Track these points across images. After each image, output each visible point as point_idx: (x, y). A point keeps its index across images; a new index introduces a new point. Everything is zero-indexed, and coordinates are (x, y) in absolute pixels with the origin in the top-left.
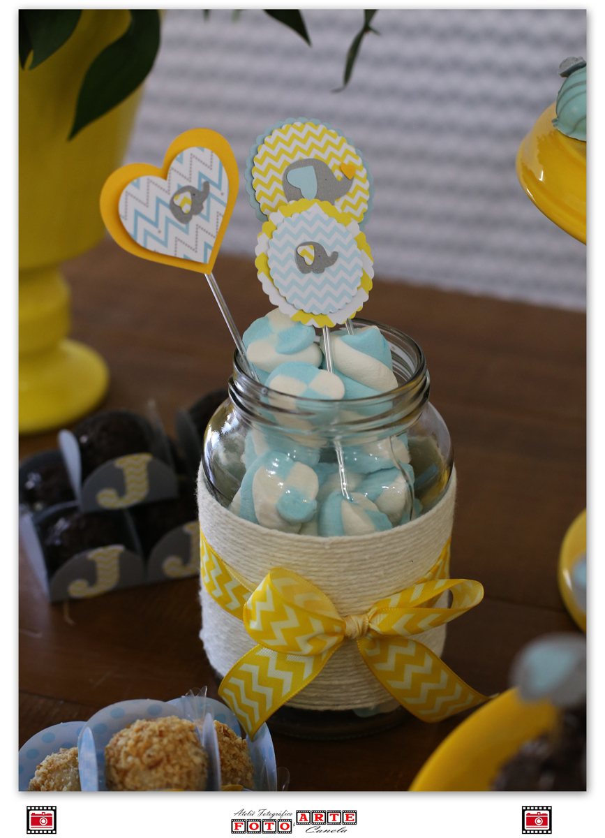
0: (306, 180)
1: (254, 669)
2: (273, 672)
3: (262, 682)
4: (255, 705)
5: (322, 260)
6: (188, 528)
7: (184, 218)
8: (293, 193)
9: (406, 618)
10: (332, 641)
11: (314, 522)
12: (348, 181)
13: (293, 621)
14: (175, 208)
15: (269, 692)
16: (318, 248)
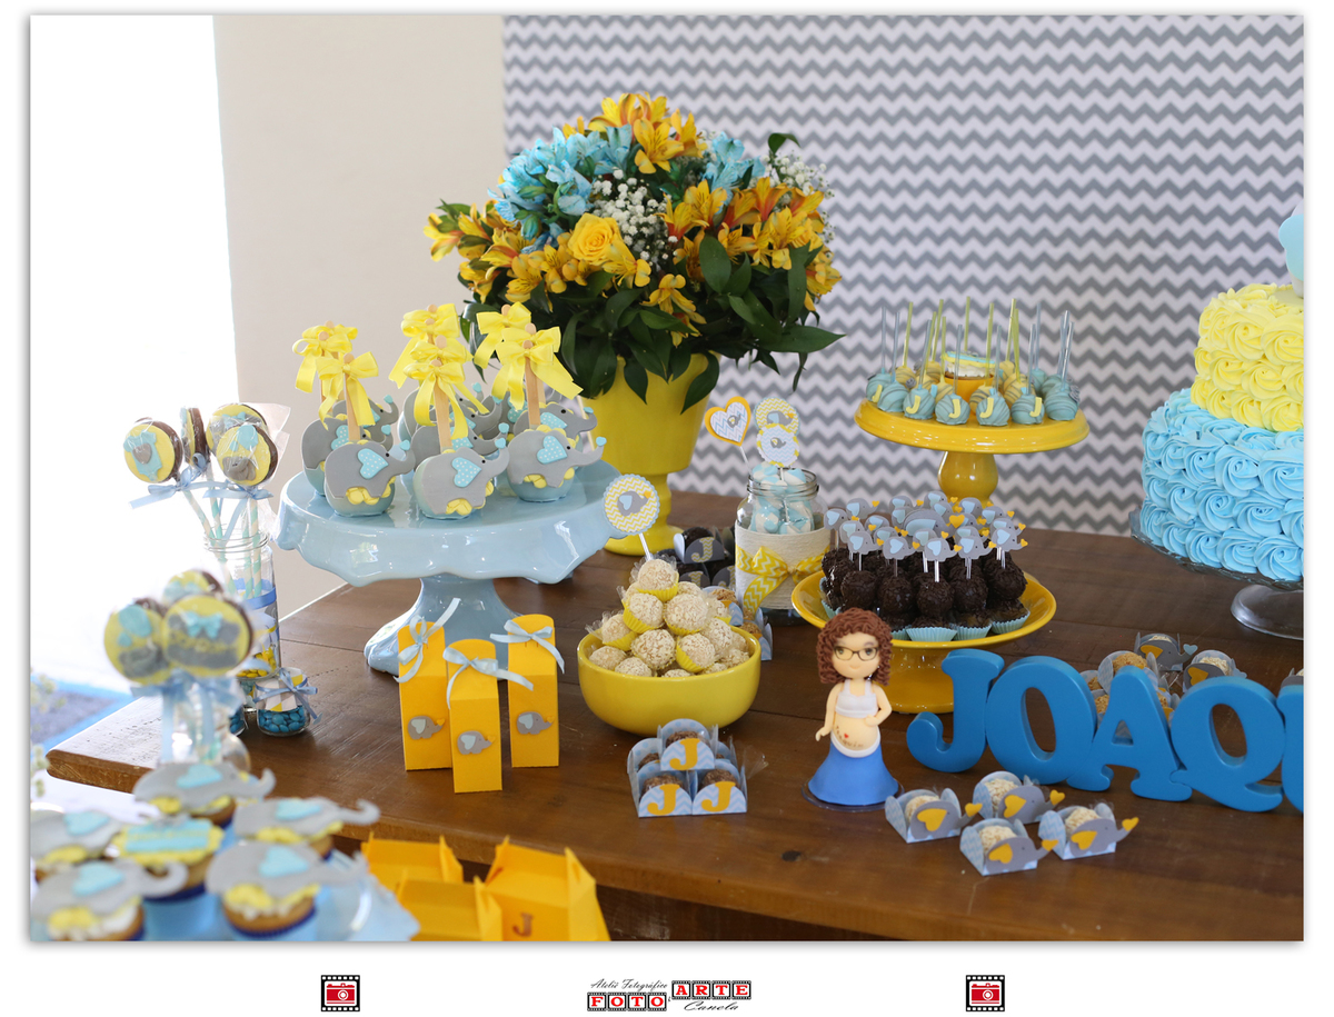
0: (775, 418)
1: (755, 586)
2: (762, 586)
3: (758, 590)
4: (755, 600)
5: (780, 444)
6: (729, 568)
7: (732, 426)
8: (770, 422)
9: (810, 565)
10: (783, 573)
11: (776, 531)
12: (790, 419)
13: (769, 562)
14: (729, 423)
15: (760, 593)
16: (779, 440)
